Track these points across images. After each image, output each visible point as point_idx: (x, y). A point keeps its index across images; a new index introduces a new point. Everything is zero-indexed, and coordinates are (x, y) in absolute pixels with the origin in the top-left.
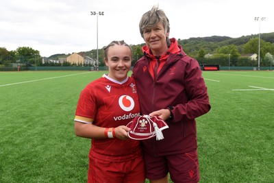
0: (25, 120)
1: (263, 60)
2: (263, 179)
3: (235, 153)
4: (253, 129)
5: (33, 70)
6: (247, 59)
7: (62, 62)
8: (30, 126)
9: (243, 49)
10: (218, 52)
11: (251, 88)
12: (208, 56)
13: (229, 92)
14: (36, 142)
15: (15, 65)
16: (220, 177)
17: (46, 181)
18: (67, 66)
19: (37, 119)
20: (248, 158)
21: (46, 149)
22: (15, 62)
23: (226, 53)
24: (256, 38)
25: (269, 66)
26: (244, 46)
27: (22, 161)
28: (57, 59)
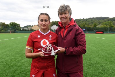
0: (19, 55)
5: (17, 33)
7: (30, 29)
8: (22, 58)
10: (103, 25)
12: (98, 26)
13: (111, 44)
14: (27, 65)
15: (9, 31)
22: (9, 29)
23: (107, 25)
27: (23, 74)
28: (28, 28)
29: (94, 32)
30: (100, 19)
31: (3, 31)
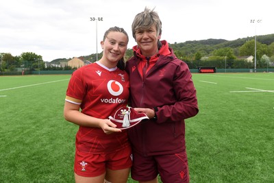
0: (32, 121)
1: (260, 62)
2: (265, 178)
3: (236, 153)
5: (37, 74)
6: (243, 62)
7: (63, 66)
8: (38, 126)
9: (239, 52)
10: (214, 55)
11: (248, 90)
12: (203, 59)
13: (227, 94)
14: (45, 142)
15: (19, 70)
16: (223, 175)
17: (57, 178)
18: (68, 70)
19: (44, 120)
20: (250, 158)
21: (54, 148)
22: (19, 67)
23: (222, 56)
24: (253, 40)
25: (266, 68)
26: (240, 48)
27: (33, 159)
28: (59, 63)
29: (197, 69)
30: (208, 44)
31: (6, 70)
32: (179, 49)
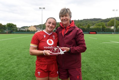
0: (10, 56)
1: (117, 29)
4: (112, 61)
5: (14, 33)
6: (109, 29)
7: (26, 30)
8: (12, 58)
10: (96, 26)
11: (112, 42)
12: (91, 27)
14: (14, 66)
15: (6, 31)
18: (28, 32)
19: (15, 55)
21: (19, 69)
23: (100, 26)
24: (114, 19)
26: (108, 23)
27: (8, 74)
28: (24, 29)
29: (88, 32)
30: (93, 21)
32: (80, 23)
